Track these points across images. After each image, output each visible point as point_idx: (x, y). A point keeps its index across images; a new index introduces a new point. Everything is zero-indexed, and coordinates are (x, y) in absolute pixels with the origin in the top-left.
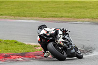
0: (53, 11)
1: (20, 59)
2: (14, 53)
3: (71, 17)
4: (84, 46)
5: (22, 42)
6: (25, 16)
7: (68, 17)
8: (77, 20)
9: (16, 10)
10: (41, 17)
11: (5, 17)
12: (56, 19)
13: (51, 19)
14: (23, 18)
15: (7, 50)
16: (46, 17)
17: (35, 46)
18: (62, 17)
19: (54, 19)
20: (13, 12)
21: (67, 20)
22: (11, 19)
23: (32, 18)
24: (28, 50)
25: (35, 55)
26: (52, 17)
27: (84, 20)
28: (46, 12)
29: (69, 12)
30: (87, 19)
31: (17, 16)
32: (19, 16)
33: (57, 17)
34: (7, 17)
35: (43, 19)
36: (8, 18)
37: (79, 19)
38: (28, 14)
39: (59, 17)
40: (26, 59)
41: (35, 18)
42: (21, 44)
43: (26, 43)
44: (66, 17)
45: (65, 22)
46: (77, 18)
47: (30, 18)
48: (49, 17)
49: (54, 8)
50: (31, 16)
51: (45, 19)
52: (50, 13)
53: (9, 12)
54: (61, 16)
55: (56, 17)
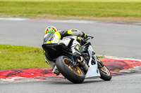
0: (114, 8)
6: (74, 15)
7: (136, 16)
10: (97, 15)
11: (44, 15)
12: (118, 19)
13: (111, 18)
14: (70, 17)
16: (104, 16)
18: (127, 16)
19: (115, 19)
20: (56, 9)
21: (134, 21)
23: (84, 17)
26: (113, 16)
28: (103, 8)
29: (137, 9)
31: (62, 14)
32: (65, 15)
33: (119, 16)
34: (48, 15)
36: (49, 18)
38: (78, 11)
39: (123, 16)
41: (88, 17)
44: (132, 16)
45: (132, 23)
47: (80, 17)
48: (108, 16)
51: (102, 18)
52: (110, 10)
53: (51, 9)
54: (125, 14)
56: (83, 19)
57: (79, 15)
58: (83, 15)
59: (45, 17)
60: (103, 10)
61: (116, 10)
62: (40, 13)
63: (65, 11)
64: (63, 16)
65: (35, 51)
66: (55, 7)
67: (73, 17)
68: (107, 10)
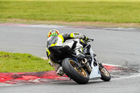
0: (83, 13)
1: (36, 81)
2: (28, 71)
3: (109, 21)
4: (127, 63)
5: (38, 56)
6: (43, 20)
7: (105, 21)
8: (117, 25)
9: (30, 10)
10: (66, 20)
11: (14, 20)
12: (87, 24)
13: (80, 23)
14: (40, 22)
15: (17, 67)
16: (74, 21)
18: (96, 20)
19: (84, 23)
20: (25, 14)
21: (103, 26)
22: (23, 23)
23: (53, 22)
24: (47, 68)
26: (82, 20)
27: (127, 25)
28: (73, 13)
29: (106, 14)
31: (31, 19)
32: (35, 19)
34: (17, 20)
36: (18, 22)
37: (120, 24)
38: (48, 16)
39: (92, 21)
40: (44, 80)
41: (57, 22)
42: (37, 59)
43: (45, 58)
44: (102, 21)
45: (101, 28)
46: (118, 22)
47: (50, 22)
48: (78, 20)
50: (52, 19)
51: (71, 23)
52: (79, 15)
53: (21, 14)
54: (94, 19)
55: (88, 20)
56: (53, 24)
57: (49, 20)
59: (15, 22)
61: (85, 15)
62: (10, 17)
63: (35, 16)
64: (32, 21)
65: (5, 56)
66: (25, 12)
67: (43, 22)
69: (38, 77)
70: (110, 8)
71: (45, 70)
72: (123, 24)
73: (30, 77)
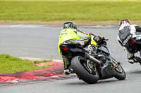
0: (61, 11)
1: (15, 81)
2: (6, 72)
5: (16, 57)
6: (21, 20)
7: (83, 19)
8: (95, 23)
9: (7, 10)
10: (44, 19)
13: (58, 22)
14: (18, 22)
16: (52, 20)
17: (35, 63)
18: (74, 19)
20: (2, 14)
21: (81, 24)
23: (31, 22)
24: (25, 68)
25: (36, 75)
26: (60, 19)
27: (105, 22)
28: (50, 12)
29: (84, 12)
30: (110, 22)
32: (12, 19)
35: (46, 23)
37: (98, 22)
38: (25, 15)
40: (23, 80)
41: (35, 22)
42: (15, 59)
43: (23, 58)
44: (79, 19)
45: (79, 26)
46: (96, 20)
47: (28, 22)
48: (55, 19)
49: (62, 6)
51: (49, 22)
52: (57, 14)
54: (72, 17)
55: (66, 19)
56: (30, 24)
57: (27, 20)
58: (30, 19)
60: (50, 14)
61: (63, 14)
63: (12, 16)
64: (10, 21)
66: (2, 12)
67: (21, 22)
68: (54, 14)
69: (17, 77)
70: (87, 6)
71: (23, 70)
72: (102, 22)
73: (8, 78)
